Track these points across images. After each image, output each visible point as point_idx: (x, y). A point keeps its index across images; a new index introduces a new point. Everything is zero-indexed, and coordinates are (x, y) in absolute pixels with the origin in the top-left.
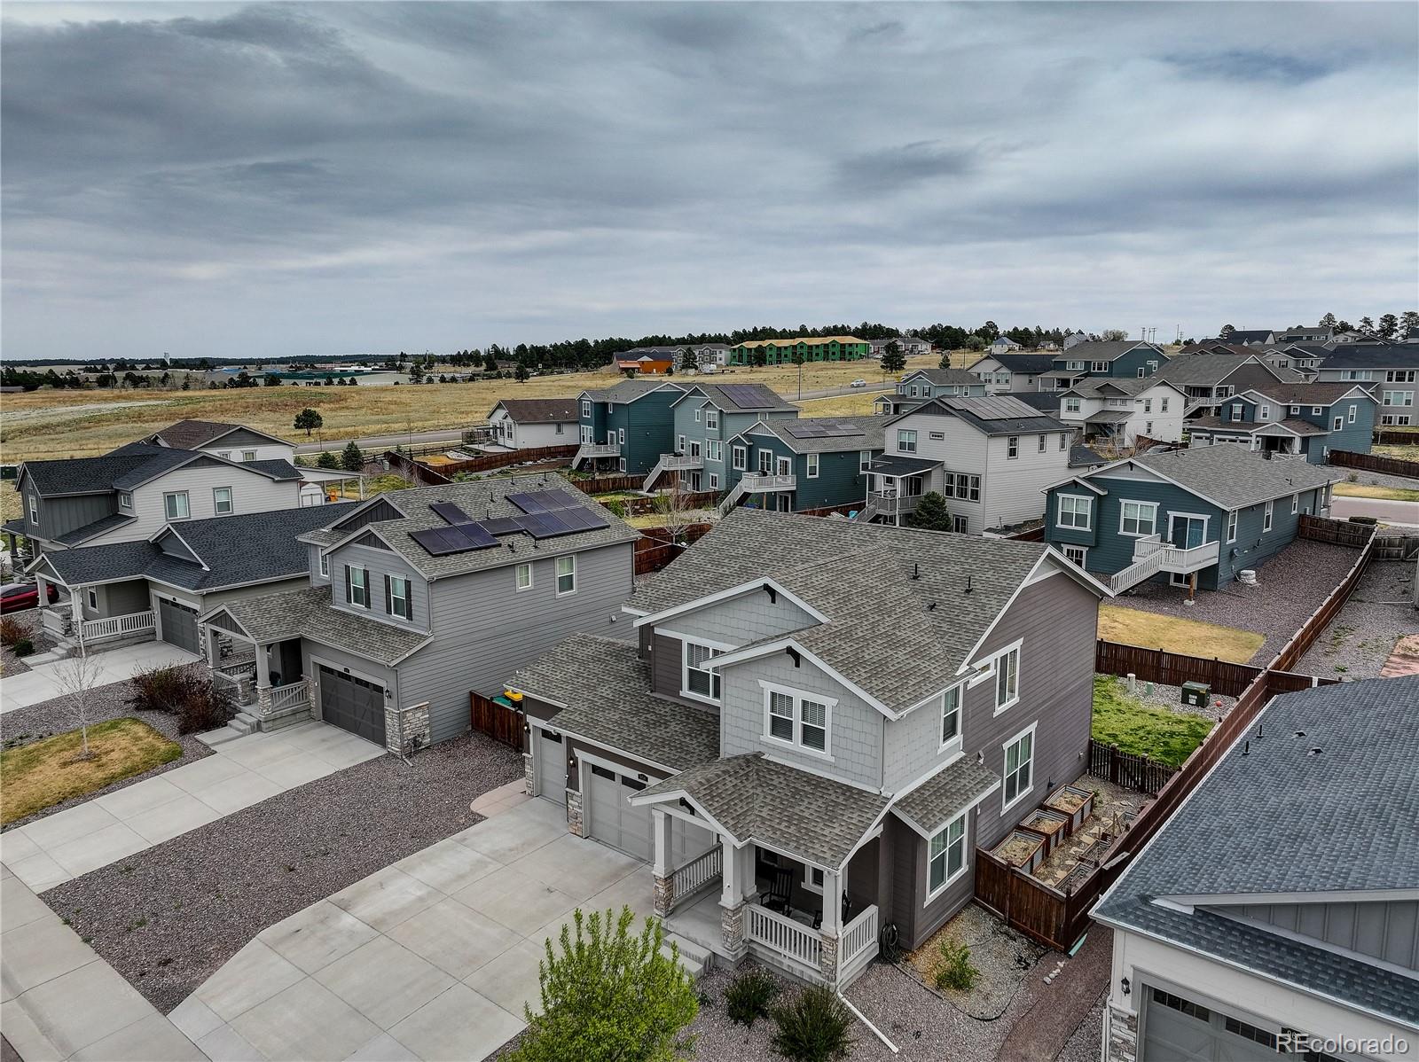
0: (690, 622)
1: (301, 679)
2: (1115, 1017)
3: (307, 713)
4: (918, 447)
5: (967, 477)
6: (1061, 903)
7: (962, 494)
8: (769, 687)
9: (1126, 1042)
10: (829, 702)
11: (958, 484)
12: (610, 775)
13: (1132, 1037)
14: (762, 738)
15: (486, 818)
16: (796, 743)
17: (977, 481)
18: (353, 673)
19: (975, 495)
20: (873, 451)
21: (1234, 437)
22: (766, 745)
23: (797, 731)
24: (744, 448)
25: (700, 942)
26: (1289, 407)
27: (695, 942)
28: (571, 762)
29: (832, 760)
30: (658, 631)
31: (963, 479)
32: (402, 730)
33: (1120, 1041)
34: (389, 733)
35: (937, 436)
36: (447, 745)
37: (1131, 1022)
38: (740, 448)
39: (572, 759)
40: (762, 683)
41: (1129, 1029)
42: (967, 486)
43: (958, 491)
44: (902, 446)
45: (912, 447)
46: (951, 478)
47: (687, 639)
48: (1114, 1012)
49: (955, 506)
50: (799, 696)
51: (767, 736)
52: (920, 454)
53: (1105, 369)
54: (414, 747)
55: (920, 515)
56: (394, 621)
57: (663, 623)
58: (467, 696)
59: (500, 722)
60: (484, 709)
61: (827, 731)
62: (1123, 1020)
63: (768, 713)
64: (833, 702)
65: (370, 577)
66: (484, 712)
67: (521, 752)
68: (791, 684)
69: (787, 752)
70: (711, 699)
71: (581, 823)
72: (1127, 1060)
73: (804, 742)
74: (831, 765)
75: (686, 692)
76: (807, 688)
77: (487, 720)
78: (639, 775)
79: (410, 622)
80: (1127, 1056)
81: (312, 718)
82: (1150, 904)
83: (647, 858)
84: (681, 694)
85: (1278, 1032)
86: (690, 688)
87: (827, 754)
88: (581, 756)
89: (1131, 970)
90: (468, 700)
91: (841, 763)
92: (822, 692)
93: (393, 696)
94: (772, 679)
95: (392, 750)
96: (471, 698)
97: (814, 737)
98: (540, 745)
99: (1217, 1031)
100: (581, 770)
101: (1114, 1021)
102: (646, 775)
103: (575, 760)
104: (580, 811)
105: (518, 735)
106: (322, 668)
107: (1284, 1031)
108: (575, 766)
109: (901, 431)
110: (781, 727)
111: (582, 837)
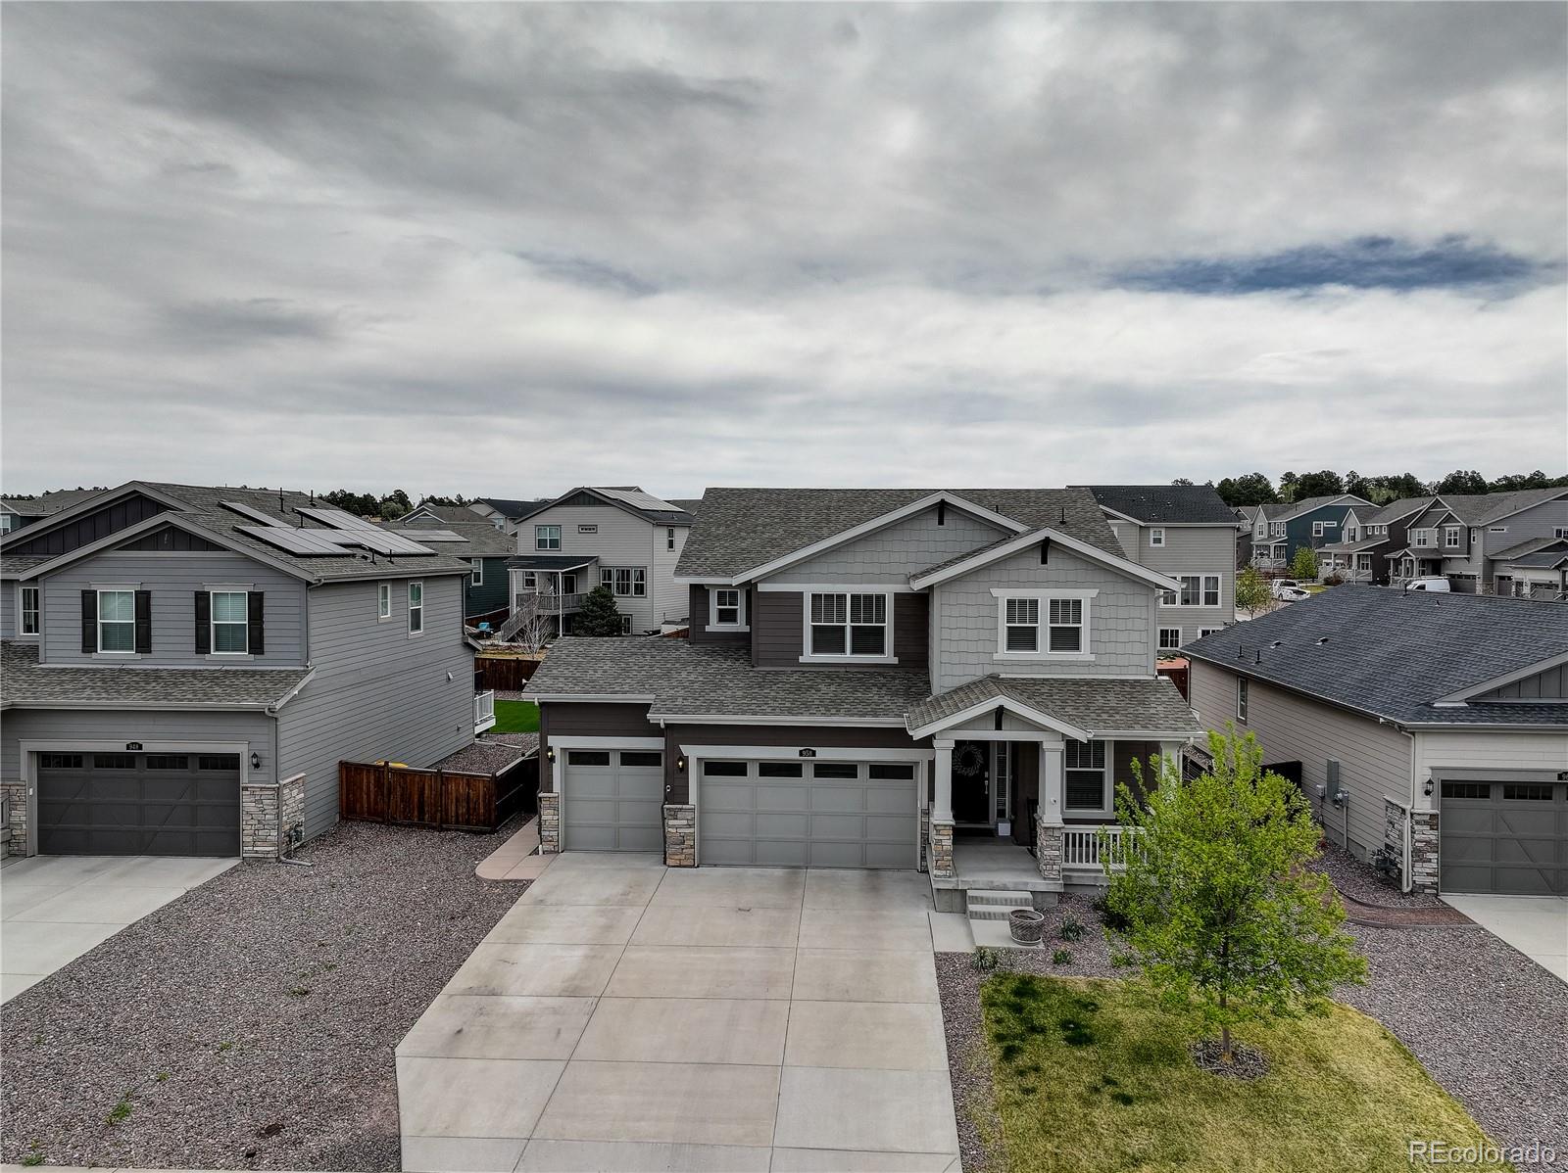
0: (816, 568)
2: (1418, 823)
3: (4, 847)
4: (564, 544)
5: (628, 571)
7: (624, 590)
8: (1003, 595)
9: (1428, 843)
10: (1086, 595)
11: (618, 580)
12: (737, 769)
13: (1432, 836)
14: (996, 657)
15: (532, 881)
16: (1044, 650)
17: (642, 576)
18: (148, 748)
19: (640, 589)
20: (484, 559)
22: (1003, 663)
23: (1044, 637)
25: (1010, 886)
27: (1005, 888)
28: (680, 764)
29: (1092, 658)
30: (762, 588)
31: (625, 574)
32: (278, 816)
33: (1422, 844)
34: (247, 828)
35: (589, 529)
37: (1432, 821)
39: (679, 760)
40: (995, 592)
41: (1432, 829)
42: (634, 581)
43: (618, 588)
44: (541, 543)
45: (555, 544)
46: (608, 575)
47: (808, 590)
48: (1417, 818)
49: (624, 604)
50: (1044, 596)
51: (1003, 652)
52: (566, 551)
54: (293, 844)
55: (592, 611)
56: (216, 661)
57: (767, 578)
58: (336, 767)
59: (402, 795)
60: (368, 783)
61: (1085, 626)
62: (1426, 823)
63: (1003, 626)
64: (1094, 593)
65: (153, 602)
66: (368, 787)
67: (447, 830)
68: (1035, 584)
69: (1032, 664)
70: (848, 657)
71: (693, 847)
72: (1430, 861)
73: (1052, 649)
74: (1088, 665)
75: (808, 656)
76: (1058, 584)
77: (375, 799)
78: (801, 752)
79: (258, 657)
80: (1430, 856)
81: (15, 855)
82: (1435, 708)
83: (802, 864)
84: (801, 659)
85: (1554, 779)
86: (816, 649)
87: (1084, 654)
88: (693, 752)
89: (1430, 772)
90: (337, 774)
91: (1105, 660)
92: (1076, 584)
93: (265, 762)
94: (1009, 585)
95: (257, 852)
96: (340, 771)
97: (1066, 639)
98: (566, 775)
99: (1497, 801)
100: (694, 772)
101: (1416, 827)
102: (813, 749)
103: (685, 760)
104: (691, 830)
105: (441, 806)
106: (45, 759)
107: (1560, 777)
108: (684, 770)
109: (539, 528)
110: (1021, 638)
111: (693, 866)
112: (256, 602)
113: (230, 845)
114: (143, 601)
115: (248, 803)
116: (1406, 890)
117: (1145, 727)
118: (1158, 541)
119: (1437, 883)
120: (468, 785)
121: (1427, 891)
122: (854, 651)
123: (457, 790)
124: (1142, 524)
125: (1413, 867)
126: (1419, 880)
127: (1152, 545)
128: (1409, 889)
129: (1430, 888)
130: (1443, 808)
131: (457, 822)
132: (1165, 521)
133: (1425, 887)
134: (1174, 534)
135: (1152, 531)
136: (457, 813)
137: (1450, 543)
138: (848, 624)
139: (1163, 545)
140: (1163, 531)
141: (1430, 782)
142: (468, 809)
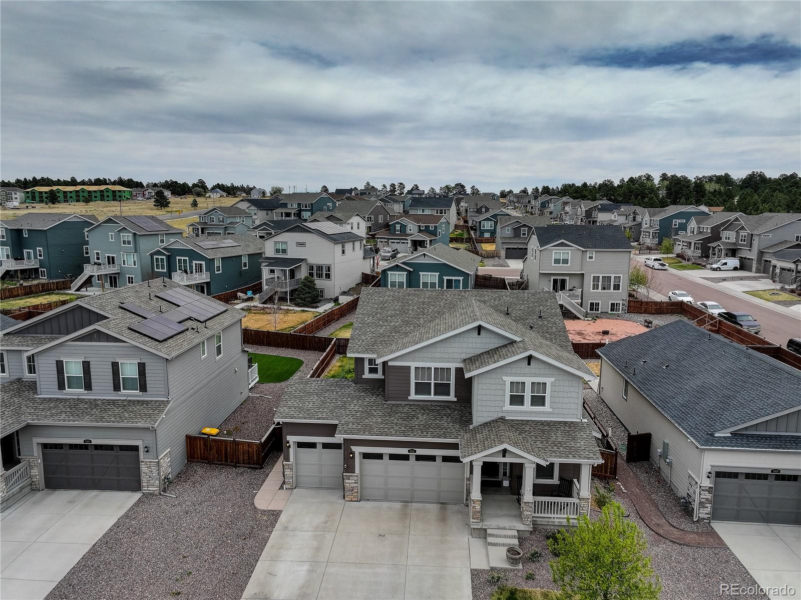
0: (417, 355)
1: (19, 462)
2: (703, 490)
3: (29, 487)
4: (289, 252)
5: (322, 266)
6: (613, 456)
7: (320, 276)
8: (508, 379)
9: (707, 499)
10: (549, 381)
11: (317, 271)
12: (379, 456)
13: (709, 496)
14: (504, 409)
15: (281, 511)
16: (527, 406)
17: (329, 269)
18: (94, 442)
19: (328, 276)
20: (248, 255)
21: (399, 241)
22: (507, 412)
23: (528, 399)
24: (164, 257)
25: (508, 528)
26: (420, 226)
27: (505, 529)
28: (351, 455)
29: (551, 410)
30: (390, 364)
31: (320, 268)
32: (159, 474)
33: (704, 500)
34: (144, 479)
35: (302, 244)
36: (181, 476)
37: (710, 490)
38: (160, 257)
39: (351, 453)
40: (505, 378)
41: (709, 493)
42: (324, 272)
43: (317, 275)
44: (277, 251)
45: (284, 251)
46: (311, 268)
47: (413, 365)
48: (702, 488)
49: (320, 283)
50: (528, 381)
51: (508, 407)
52: (290, 255)
53: (309, 207)
54: (167, 484)
55: (304, 289)
56: (124, 396)
58: (185, 439)
59: (217, 451)
60: (200, 445)
61: (548, 396)
62: (707, 490)
63: (508, 394)
64: (553, 379)
65: (91, 366)
66: (200, 447)
67: (239, 467)
68: (524, 375)
69: (521, 412)
70: (432, 397)
71: (357, 492)
72: (707, 507)
73: (532, 405)
74: (549, 413)
75: (413, 396)
76: (535, 375)
77: (204, 452)
78: (409, 450)
79: (144, 393)
80: (707, 505)
81: (34, 490)
82: (715, 437)
83: (409, 500)
84: (410, 398)
85: (769, 472)
86: (416, 393)
87: (547, 408)
88: (358, 450)
89: (710, 467)
90: (185, 442)
91: (557, 411)
92: (545, 376)
93: (151, 450)
94: (511, 375)
95: (149, 490)
96: (187, 440)
97: (538, 401)
98: (296, 453)
99: (741, 481)
100: (357, 459)
101: (702, 492)
102: (415, 449)
103: (353, 453)
104: (357, 485)
105: (236, 456)
106: (45, 446)
107: (772, 471)
108: (353, 457)
109: (276, 243)
110: (517, 400)
111: (357, 501)
112: (142, 367)
113: (136, 486)
114: (86, 366)
115: (144, 468)
116: (695, 520)
117: (574, 457)
118: (591, 258)
119: (710, 518)
120: (249, 446)
121: (705, 521)
122: (435, 394)
123: (243, 448)
124: (584, 250)
125: (699, 510)
126: (702, 516)
127: (588, 260)
128: (696, 520)
129: (706, 519)
130: (716, 483)
131: (244, 463)
132: (595, 248)
133: (704, 519)
134: (599, 254)
135: (588, 253)
136: (243, 459)
137: (741, 241)
138: (433, 382)
139: (593, 260)
140: (594, 253)
141: (710, 473)
142: (249, 457)
